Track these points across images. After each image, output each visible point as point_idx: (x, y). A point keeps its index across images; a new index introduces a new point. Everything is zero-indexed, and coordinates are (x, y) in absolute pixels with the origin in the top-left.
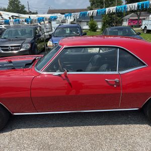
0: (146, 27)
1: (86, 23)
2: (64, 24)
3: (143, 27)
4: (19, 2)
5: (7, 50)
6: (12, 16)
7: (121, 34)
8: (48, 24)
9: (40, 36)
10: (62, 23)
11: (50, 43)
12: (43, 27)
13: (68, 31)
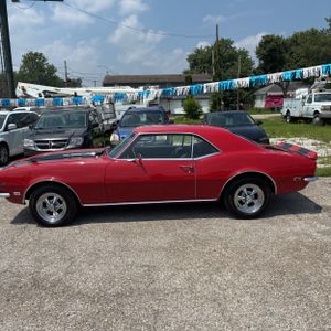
0: (288, 111)
1: (180, 103)
2: (137, 106)
3: (284, 111)
4: (45, 60)
5: (47, 147)
6: (44, 92)
7: (231, 123)
8: (108, 106)
9: (97, 125)
10: (134, 103)
11: (114, 137)
12: (99, 109)
13: (144, 119)
